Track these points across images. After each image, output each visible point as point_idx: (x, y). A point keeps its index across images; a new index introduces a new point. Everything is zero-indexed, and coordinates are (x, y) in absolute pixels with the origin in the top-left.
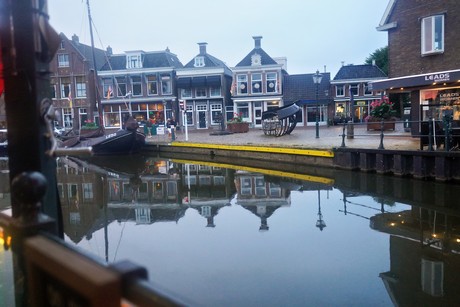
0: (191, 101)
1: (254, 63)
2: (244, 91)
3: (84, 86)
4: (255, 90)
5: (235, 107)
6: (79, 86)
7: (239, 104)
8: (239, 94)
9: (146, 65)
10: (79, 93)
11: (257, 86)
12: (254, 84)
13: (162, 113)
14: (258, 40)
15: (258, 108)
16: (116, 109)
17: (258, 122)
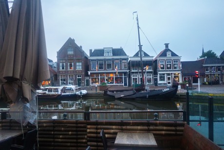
0: (137, 72)
1: (168, 55)
2: (163, 68)
3: (80, 64)
4: (168, 68)
5: (159, 76)
6: (78, 64)
7: (160, 74)
8: (160, 70)
9: (114, 54)
10: (78, 67)
11: (169, 66)
12: (168, 65)
13: (122, 78)
14: (167, 45)
15: (169, 76)
16: (98, 76)
17: (169, 83)
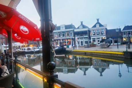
1: (97, 26)
2: (94, 35)
4: (97, 34)
7: (93, 39)
8: (93, 36)
9: (66, 28)
12: (97, 32)
13: (70, 42)
14: (98, 20)
15: (99, 40)
16: (58, 41)
17: (99, 44)
